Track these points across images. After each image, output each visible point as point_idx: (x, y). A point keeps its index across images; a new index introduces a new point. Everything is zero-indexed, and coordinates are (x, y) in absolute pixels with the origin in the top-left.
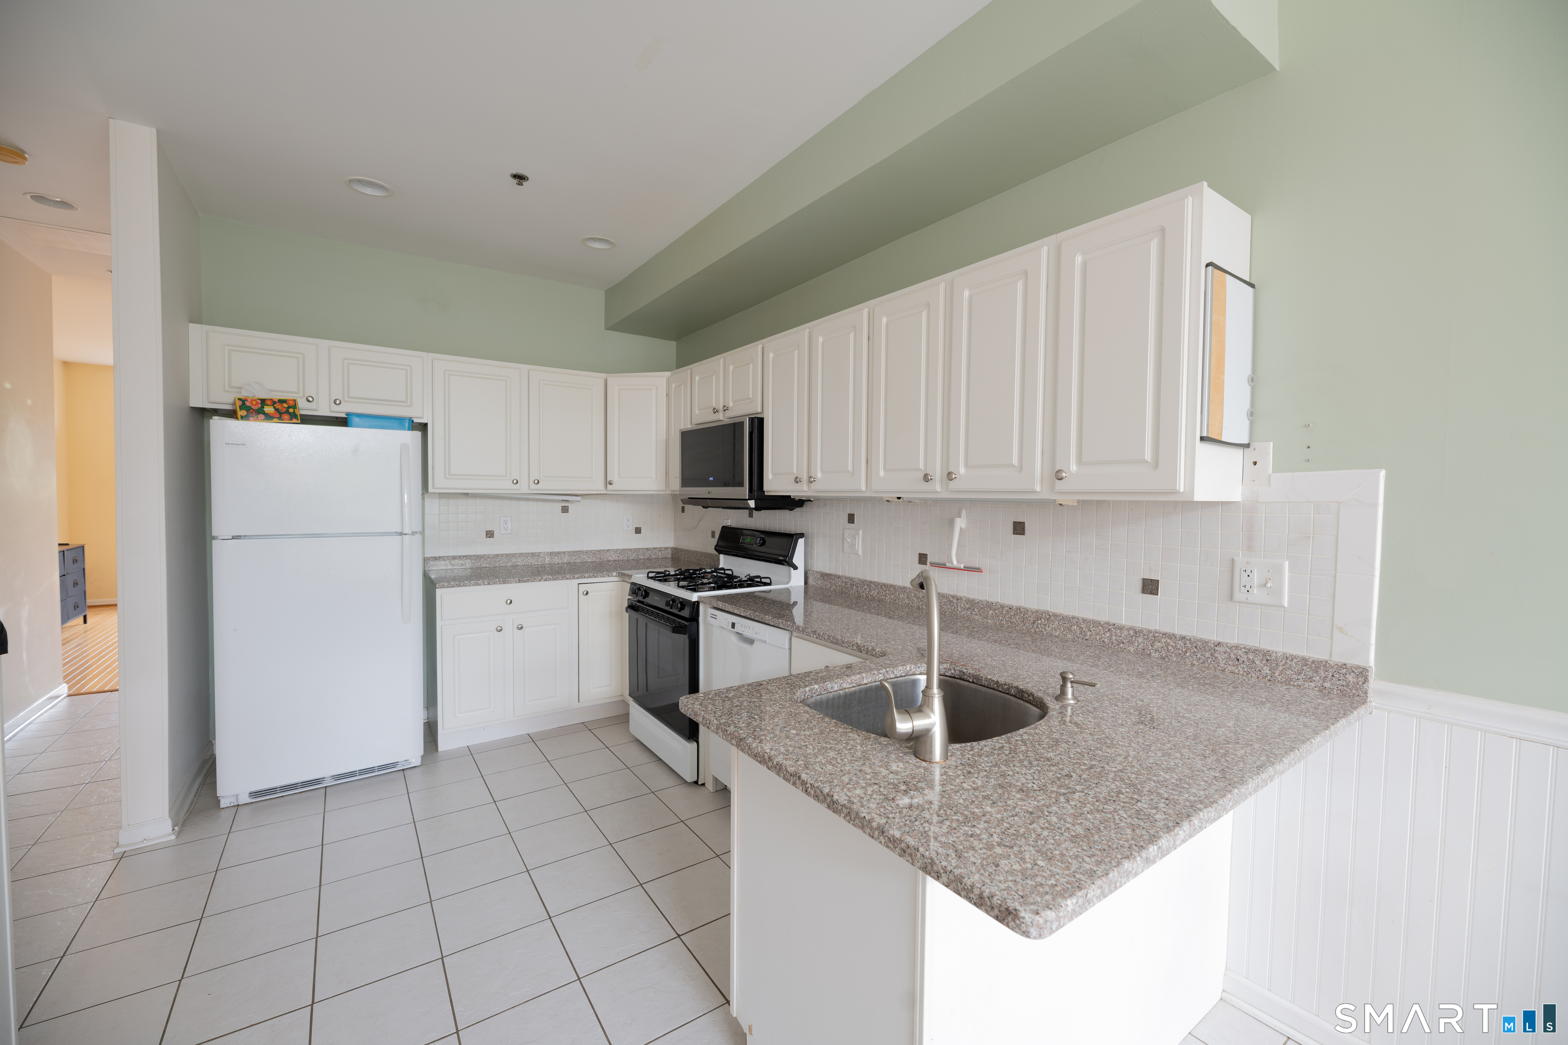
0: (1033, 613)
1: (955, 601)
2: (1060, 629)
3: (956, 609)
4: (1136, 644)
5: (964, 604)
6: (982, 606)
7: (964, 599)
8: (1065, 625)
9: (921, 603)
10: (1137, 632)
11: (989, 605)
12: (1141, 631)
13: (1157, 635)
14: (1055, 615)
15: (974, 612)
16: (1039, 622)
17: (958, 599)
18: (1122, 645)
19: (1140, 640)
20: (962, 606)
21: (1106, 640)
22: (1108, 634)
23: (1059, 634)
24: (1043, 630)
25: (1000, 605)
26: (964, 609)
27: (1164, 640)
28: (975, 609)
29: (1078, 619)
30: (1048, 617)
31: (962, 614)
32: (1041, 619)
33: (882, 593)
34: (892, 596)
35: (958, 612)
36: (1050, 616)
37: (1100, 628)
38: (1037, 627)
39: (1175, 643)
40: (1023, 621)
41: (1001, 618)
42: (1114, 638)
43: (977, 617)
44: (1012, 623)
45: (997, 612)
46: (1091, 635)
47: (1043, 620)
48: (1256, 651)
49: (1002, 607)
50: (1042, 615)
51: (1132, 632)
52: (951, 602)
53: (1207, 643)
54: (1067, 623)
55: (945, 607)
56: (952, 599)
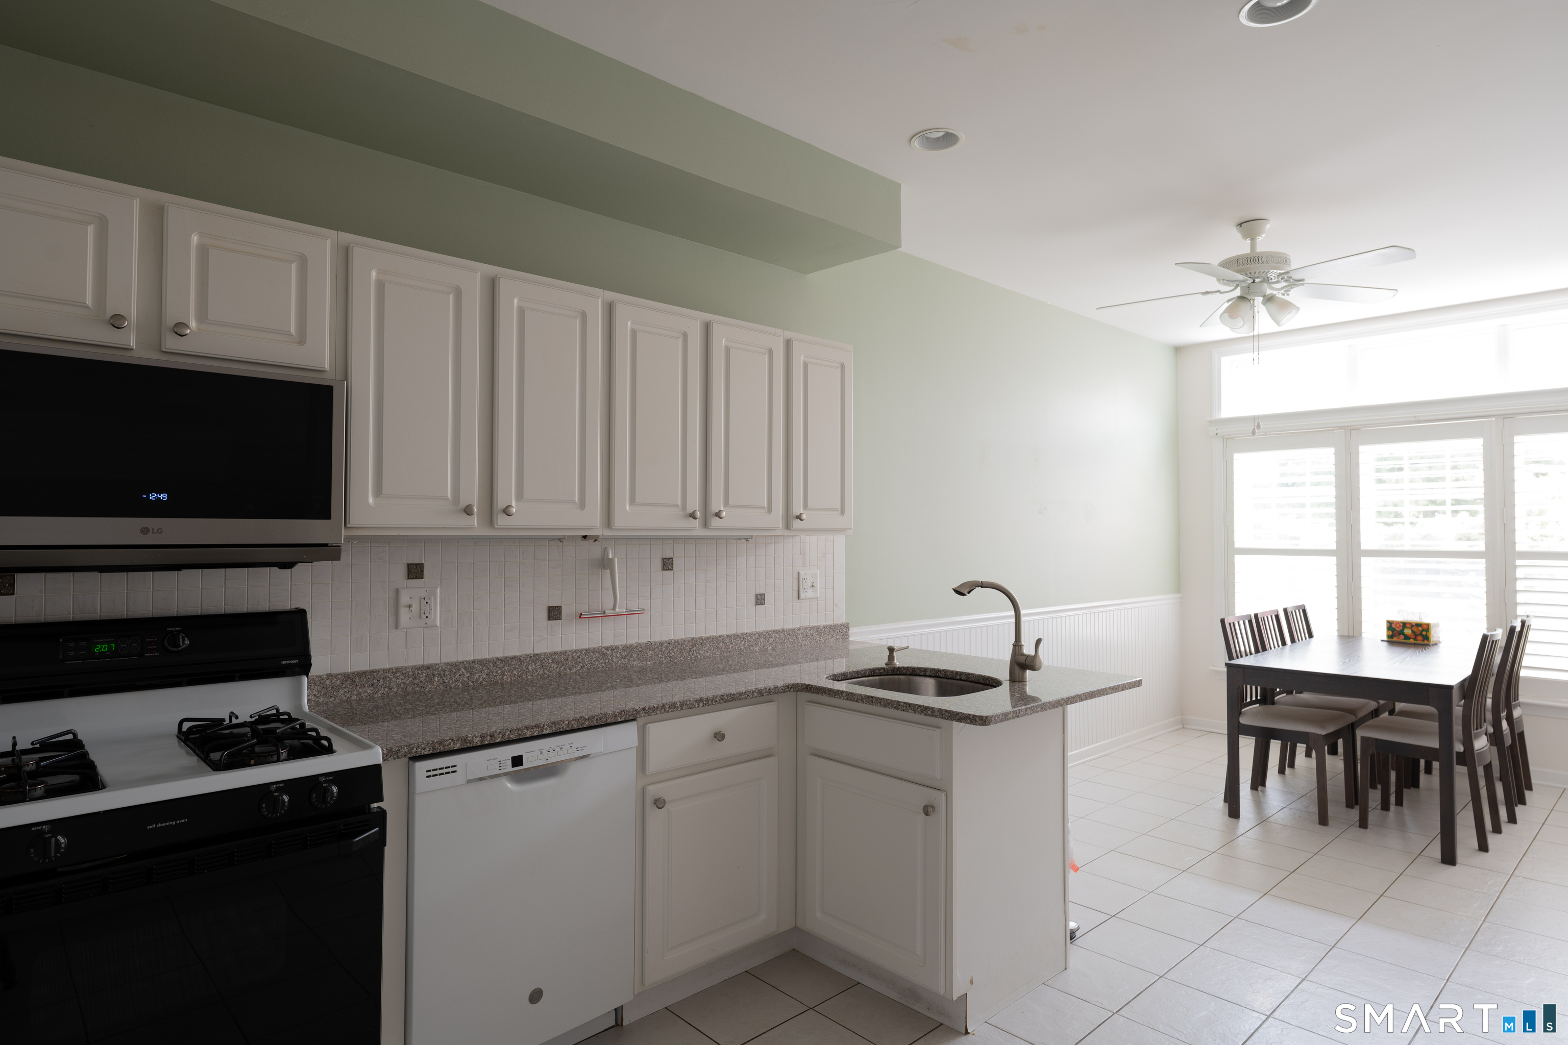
0: (689, 641)
1: (609, 652)
2: (710, 650)
3: (610, 662)
4: (760, 643)
5: (620, 653)
6: (640, 650)
7: (621, 647)
8: (714, 645)
9: (563, 668)
10: (760, 634)
11: (649, 646)
12: (762, 633)
13: (770, 633)
14: (707, 639)
15: (632, 659)
16: (695, 648)
17: (614, 649)
18: (752, 648)
19: (762, 640)
20: (618, 655)
21: (742, 648)
22: (743, 643)
23: (710, 654)
24: (698, 655)
25: (659, 643)
26: (620, 659)
27: (774, 636)
28: (634, 655)
29: (723, 636)
30: (701, 641)
31: (618, 664)
32: (696, 645)
33: (497, 672)
34: (515, 672)
35: (613, 664)
36: (703, 640)
37: (738, 639)
38: (693, 654)
39: (779, 636)
40: (681, 652)
41: (660, 656)
42: (747, 644)
43: (635, 663)
44: (671, 657)
45: (656, 650)
46: (732, 647)
47: (697, 645)
48: (813, 628)
49: (661, 644)
50: (696, 641)
51: (757, 636)
52: (604, 655)
53: (794, 630)
54: (715, 642)
55: (597, 663)
56: (605, 651)
